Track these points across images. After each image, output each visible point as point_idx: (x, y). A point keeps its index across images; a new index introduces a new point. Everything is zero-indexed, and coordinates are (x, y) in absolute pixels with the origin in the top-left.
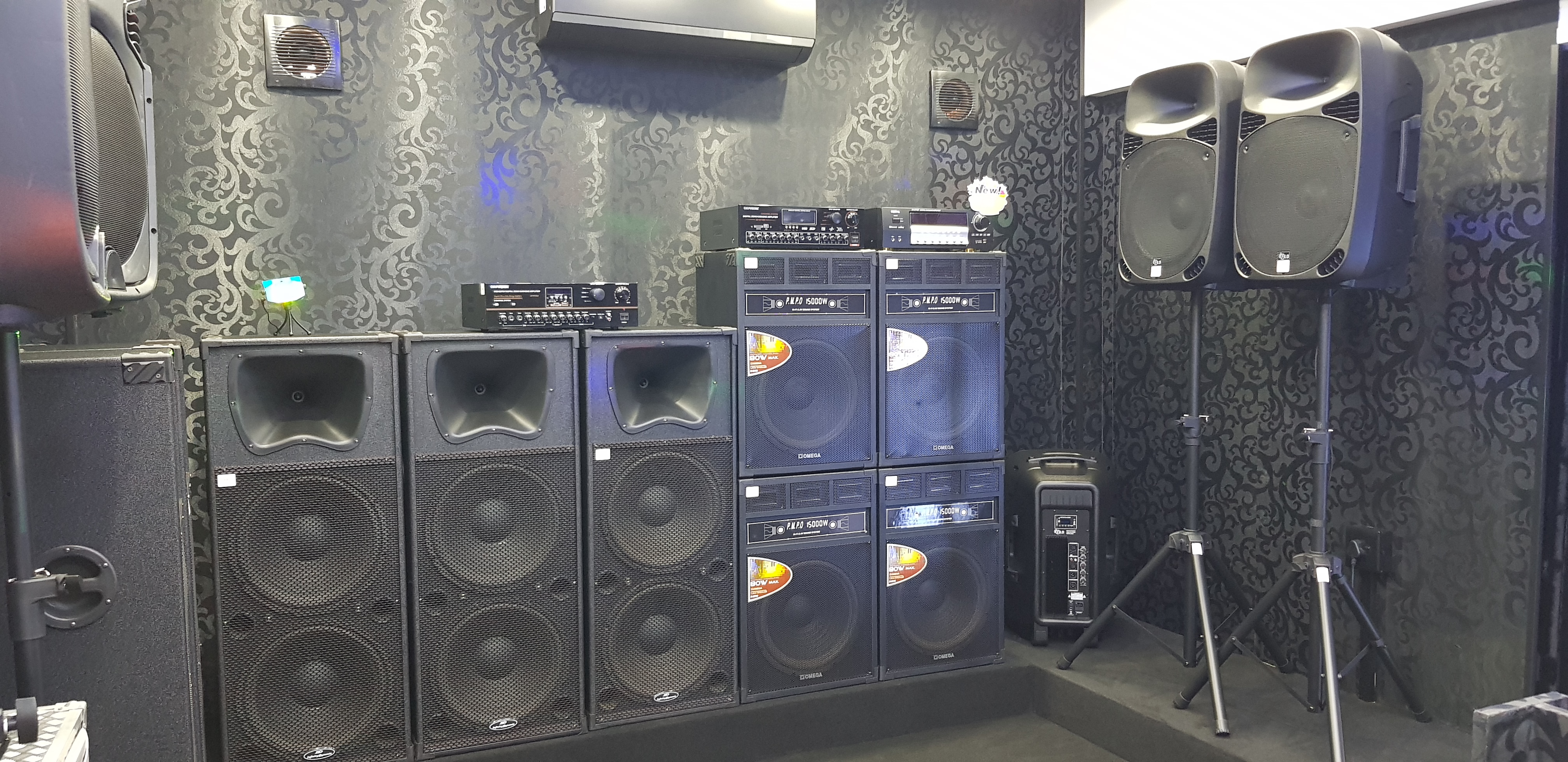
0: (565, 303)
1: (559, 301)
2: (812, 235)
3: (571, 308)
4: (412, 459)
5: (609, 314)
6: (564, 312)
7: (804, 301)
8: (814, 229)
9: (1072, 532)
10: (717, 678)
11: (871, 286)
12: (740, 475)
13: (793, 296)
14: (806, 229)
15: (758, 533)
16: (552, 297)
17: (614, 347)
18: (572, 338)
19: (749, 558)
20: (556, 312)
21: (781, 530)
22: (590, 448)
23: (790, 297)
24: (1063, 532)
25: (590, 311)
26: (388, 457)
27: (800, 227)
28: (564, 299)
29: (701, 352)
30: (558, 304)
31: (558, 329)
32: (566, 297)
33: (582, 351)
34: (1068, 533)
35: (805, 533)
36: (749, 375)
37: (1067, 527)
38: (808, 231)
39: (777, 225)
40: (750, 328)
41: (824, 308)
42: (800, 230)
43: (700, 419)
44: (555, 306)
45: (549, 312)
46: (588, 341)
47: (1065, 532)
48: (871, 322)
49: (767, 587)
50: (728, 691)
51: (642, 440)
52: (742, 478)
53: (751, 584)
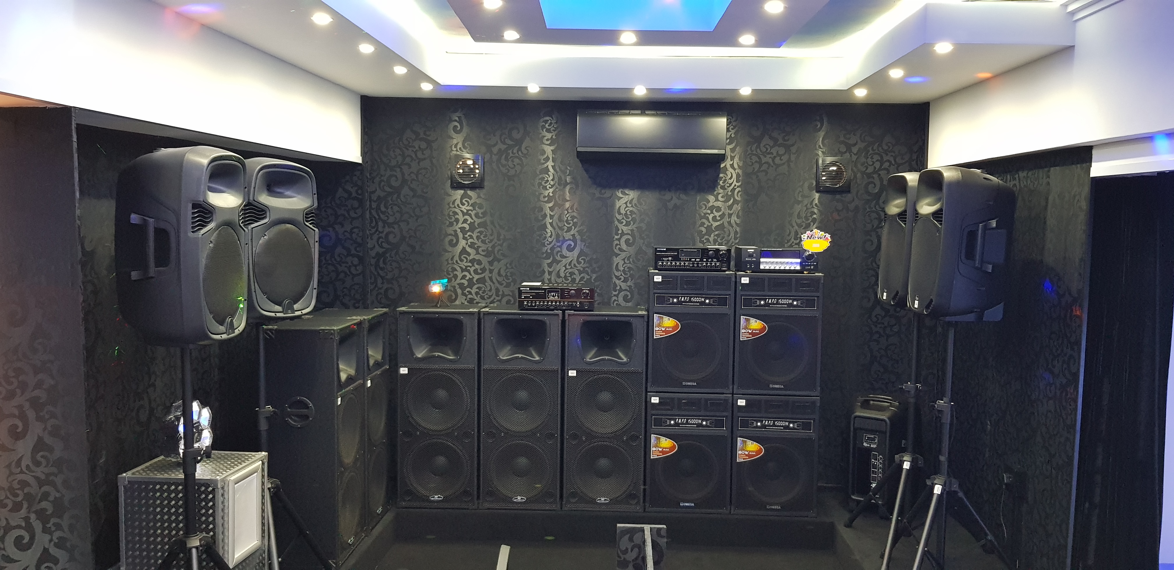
0: (556, 297)
1: (553, 296)
2: (698, 264)
3: (559, 300)
4: (482, 369)
5: (578, 303)
6: (556, 302)
7: (690, 299)
8: (699, 260)
9: (875, 446)
10: (632, 496)
11: (732, 292)
12: (648, 391)
13: (683, 296)
14: (694, 260)
15: (659, 423)
16: (550, 294)
17: (581, 319)
18: (558, 315)
19: (652, 435)
20: (552, 302)
21: (672, 422)
22: (566, 370)
23: (682, 297)
24: (869, 445)
25: (569, 302)
26: (471, 366)
27: (690, 259)
28: (556, 295)
29: (628, 324)
30: (553, 297)
31: (553, 310)
32: (557, 294)
33: (563, 322)
34: (872, 446)
35: (687, 426)
36: (655, 338)
37: (871, 442)
38: (695, 261)
39: (676, 258)
40: (656, 313)
41: (703, 303)
42: (690, 260)
43: (625, 360)
44: (551, 298)
45: (548, 302)
46: (567, 317)
47: (870, 445)
48: (731, 312)
49: (663, 452)
50: (638, 503)
51: (593, 368)
52: (649, 392)
53: (653, 449)
